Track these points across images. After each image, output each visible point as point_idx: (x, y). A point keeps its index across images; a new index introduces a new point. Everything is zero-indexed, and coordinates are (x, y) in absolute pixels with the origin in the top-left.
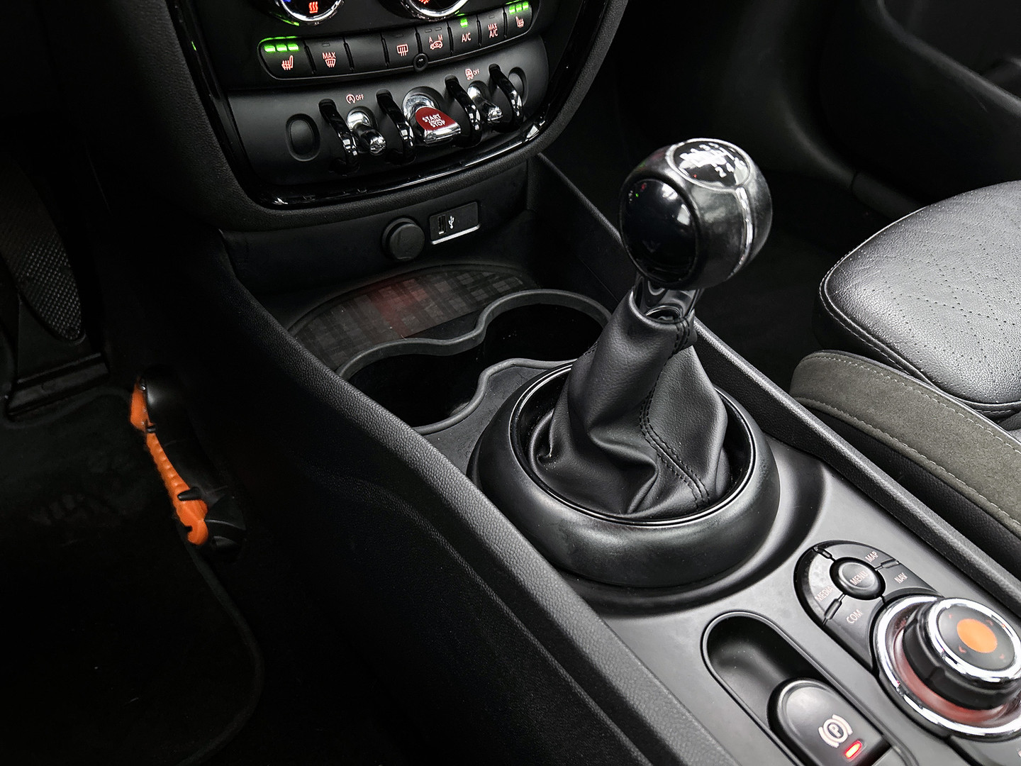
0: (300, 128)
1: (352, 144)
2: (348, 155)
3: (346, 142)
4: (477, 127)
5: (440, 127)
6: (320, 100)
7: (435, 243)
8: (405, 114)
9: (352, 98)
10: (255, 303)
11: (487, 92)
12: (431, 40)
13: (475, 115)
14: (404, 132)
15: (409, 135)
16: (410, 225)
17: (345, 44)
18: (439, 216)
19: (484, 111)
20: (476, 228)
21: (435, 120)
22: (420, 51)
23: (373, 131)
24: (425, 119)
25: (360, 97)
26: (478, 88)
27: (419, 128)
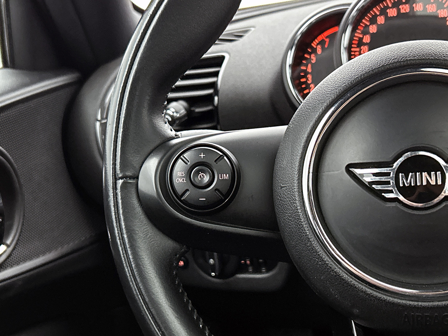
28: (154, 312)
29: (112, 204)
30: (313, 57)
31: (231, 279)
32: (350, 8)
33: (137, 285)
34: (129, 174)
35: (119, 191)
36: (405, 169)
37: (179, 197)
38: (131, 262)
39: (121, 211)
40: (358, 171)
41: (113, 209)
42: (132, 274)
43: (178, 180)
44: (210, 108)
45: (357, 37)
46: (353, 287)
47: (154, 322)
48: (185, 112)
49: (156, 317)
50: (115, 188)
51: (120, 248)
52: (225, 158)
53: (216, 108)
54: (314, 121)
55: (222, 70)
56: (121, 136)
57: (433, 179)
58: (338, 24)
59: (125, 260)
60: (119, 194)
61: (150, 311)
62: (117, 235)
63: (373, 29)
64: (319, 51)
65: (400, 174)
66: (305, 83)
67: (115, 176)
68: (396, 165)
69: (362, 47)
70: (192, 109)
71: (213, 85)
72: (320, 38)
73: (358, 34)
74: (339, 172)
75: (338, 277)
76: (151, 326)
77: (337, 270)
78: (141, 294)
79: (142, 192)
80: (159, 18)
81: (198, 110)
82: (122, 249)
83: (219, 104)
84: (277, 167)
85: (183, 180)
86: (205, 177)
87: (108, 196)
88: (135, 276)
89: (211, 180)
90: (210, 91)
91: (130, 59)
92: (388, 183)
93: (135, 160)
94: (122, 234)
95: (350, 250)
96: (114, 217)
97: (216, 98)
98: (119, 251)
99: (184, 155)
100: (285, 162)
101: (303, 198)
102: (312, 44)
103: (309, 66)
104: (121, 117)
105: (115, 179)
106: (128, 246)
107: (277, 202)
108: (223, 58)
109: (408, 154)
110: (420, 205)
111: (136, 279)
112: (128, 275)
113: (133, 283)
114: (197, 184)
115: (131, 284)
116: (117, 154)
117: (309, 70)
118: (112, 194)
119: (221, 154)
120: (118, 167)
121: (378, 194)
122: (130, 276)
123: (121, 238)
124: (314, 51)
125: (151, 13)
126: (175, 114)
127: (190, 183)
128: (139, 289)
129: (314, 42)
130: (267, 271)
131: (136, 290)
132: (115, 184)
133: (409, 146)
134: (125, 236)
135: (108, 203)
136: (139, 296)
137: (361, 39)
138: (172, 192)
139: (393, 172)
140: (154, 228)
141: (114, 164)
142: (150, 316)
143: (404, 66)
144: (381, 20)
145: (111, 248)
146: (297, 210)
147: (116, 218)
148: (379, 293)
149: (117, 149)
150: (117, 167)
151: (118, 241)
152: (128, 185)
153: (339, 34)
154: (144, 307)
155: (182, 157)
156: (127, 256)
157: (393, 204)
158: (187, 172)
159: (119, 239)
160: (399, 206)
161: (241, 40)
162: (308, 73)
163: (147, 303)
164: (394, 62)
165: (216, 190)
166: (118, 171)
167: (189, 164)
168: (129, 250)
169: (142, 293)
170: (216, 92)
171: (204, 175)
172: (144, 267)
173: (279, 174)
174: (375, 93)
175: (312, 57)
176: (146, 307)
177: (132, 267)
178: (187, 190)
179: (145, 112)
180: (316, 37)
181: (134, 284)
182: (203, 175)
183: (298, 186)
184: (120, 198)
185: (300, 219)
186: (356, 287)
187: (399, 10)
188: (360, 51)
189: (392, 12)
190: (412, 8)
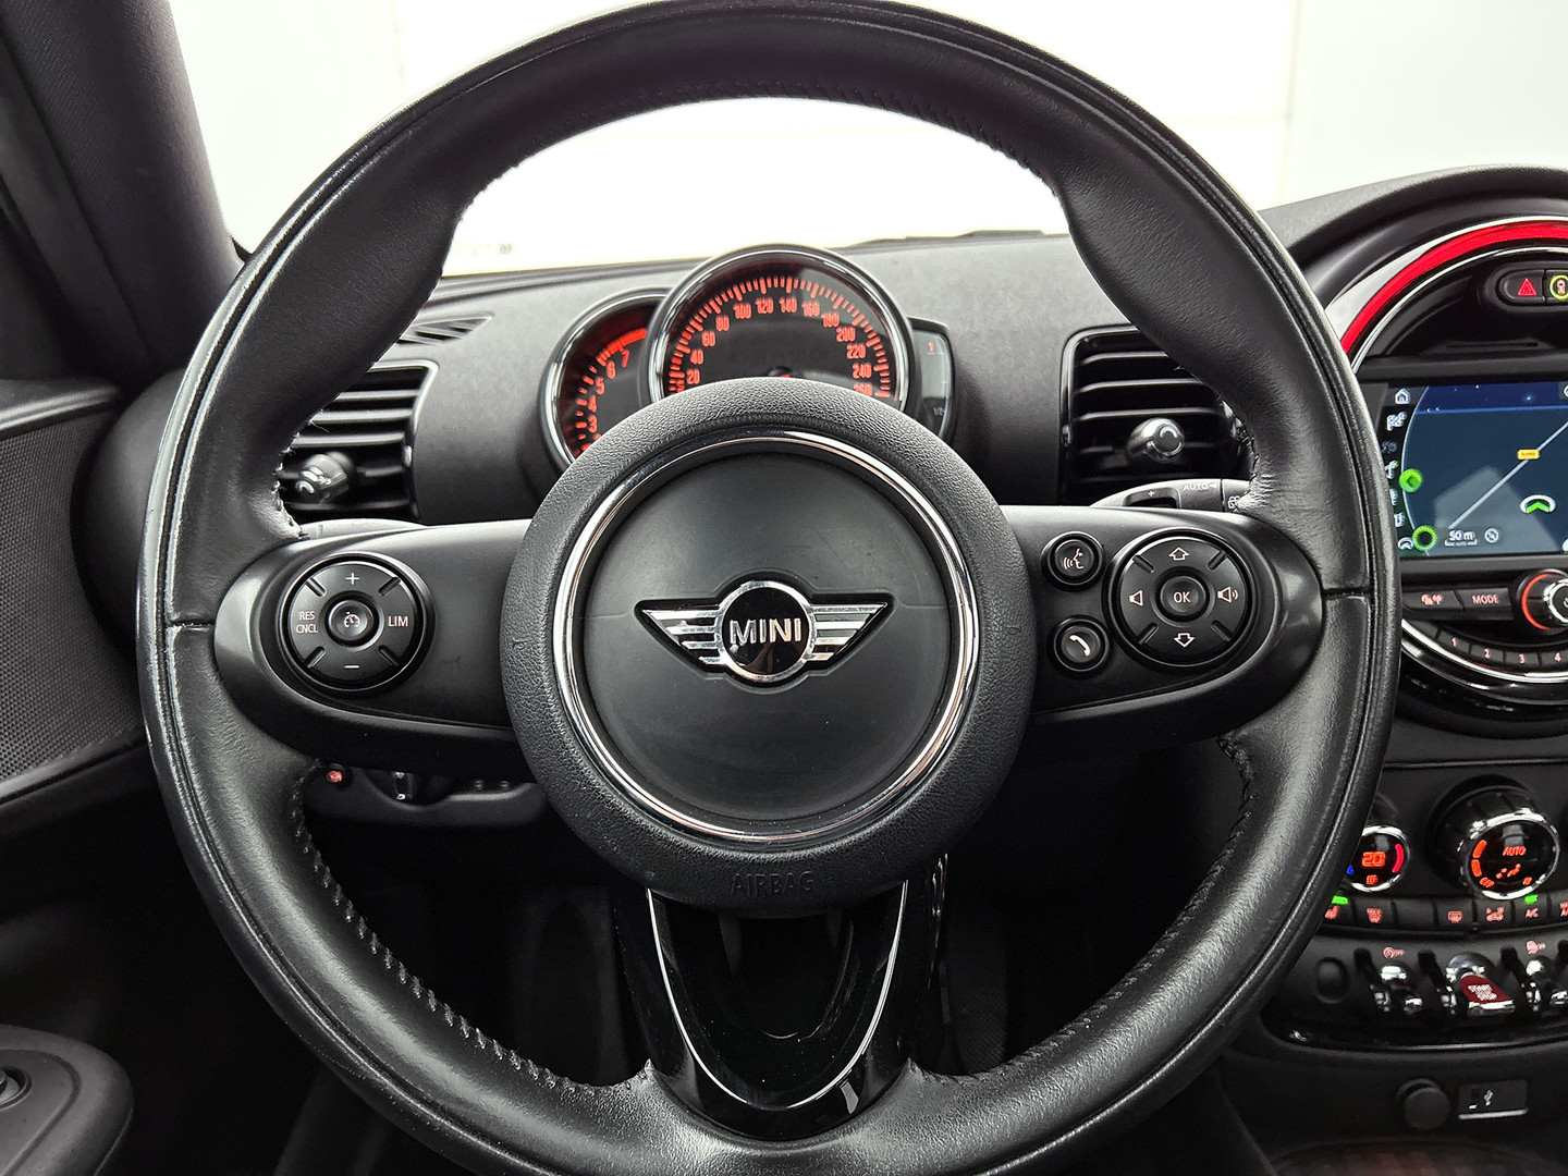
0: (1329, 970)
1: (1384, 999)
2: (1378, 1009)
3: (1379, 996)
4: (1536, 1008)
5: (1489, 1001)
6: (1356, 948)
7: (1463, 1117)
8: (1448, 976)
9: (1389, 952)
10: (1247, 1135)
11: (1553, 968)
12: (1488, 911)
13: (1534, 995)
14: (1446, 998)
15: (1450, 1002)
16: (1432, 1090)
17: (1393, 904)
18: (1474, 1086)
19: (1547, 992)
20: (1520, 1112)
21: (1484, 991)
22: (1475, 919)
23: (1408, 988)
24: (1472, 988)
25: (1401, 952)
26: (1543, 964)
27: (1464, 996)
28: (247, 897)
29: (155, 677)
30: (600, 382)
31: (440, 805)
32: (668, 296)
33: (211, 842)
34: (193, 614)
35: (170, 650)
36: (739, 612)
37: (303, 663)
38: (196, 797)
39: (175, 692)
40: (657, 616)
41: (157, 687)
42: (199, 820)
43: (300, 629)
44: (395, 469)
45: (679, 351)
46: (644, 831)
47: (246, 916)
48: (344, 477)
49: (251, 907)
50: (162, 644)
51: (174, 769)
52: (402, 583)
53: (409, 470)
54: (576, 519)
55: (423, 395)
56: (177, 535)
57: (788, 631)
58: (645, 325)
59: (184, 794)
60: (172, 656)
61: (239, 895)
62: (166, 741)
63: (709, 339)
64: (611, 372)
65: (732, 622)
66: (585, 431)
67: (163, 617)
68: (725, 604)
69: (689, 372)
70: (360, 470)
71: (403, 425)
72: (614, 347)
73: (682, 347)
74: (624, 615)
75: (617, 815)
76: (241, 924)
77: (616, 800)
78: (219, 861)
79: (222, 649)
80: (265, 298)
81: (370, 473)
82: (177, 771)
83: (415, 464)
84: (506, 606)
85: (311, 628)
86: (359, 622)
87: (147, 660)
88: (206, 825)
89: (370, 628)
90: (397, 436)
91: (200, 376)
92: (710, 637)
93: (208, 585)
94: (177, 740)
95: (642, 761)
96: (159, 704)
97: (409, 451)
98: (171, 774)
99: (315, 578)
100: (521, 596)
101: (554, 667)
102: (599, 360)
103: (593, 399)
104: (177, 495)
105: (163, 624)
106: (190, 764)
107: (505, 673)
108: (424, 371)
109: (746, 587)
110: (765, 678)
111: (209, 831)
112: (191, 823)
113: (201, 840)
114: (342, 637)
115: (197, 841)
116: (167, 572)
117: (593, 407)
118: (156, 657)
119: (394, 575)
120: (169, 599)
121: (691, 657)
122: (195, 824)
123: (175, 747)
124: (602, 371)
125: (247, 287)
126: (323, 480)
127: (326, 635)
128: (215, 851)
129: (603, 356)
130: (512, 788)
131: (207, 854)
132: (162, 636)
133: (748, 569)
134: (185, 743)
135: (147, 674)
136: (215, 866)
137: (687, 357)
138: (288, 653)
139: (720, 618)
140: (249, 724)
141: (161, 594)
142: (239, 904)
143: (741, 424)
144: (723, 324)
145: (155, 766)
146: (543, 688)
147: (163, 705)
148: (691, 839)
149: (168, 562)
150: (166, 599)
151: (169, 755)
152: (193, 637)
153: (646, 344)
154: (226, 886)
155: (309, 580)
156: (188, 784)
157: (719, 677)
158: (319, 611)
159: (172, 750)
160: (728, 679)
161: (464, 338)
162: (591, 412)
163: (231, 879)
164: (726, 417)
165: (381, 647)
166: (170, 609)
167: (324, 595)
168: (192, 771)
169: (220, 858)
170: (409, 440)
171: (356, 617)
172: (226, 807)
173: (510, 619)
174: (690, 470)
175: (598, 384)
176: (229, 886)
177: (199, 807)
178: (320, 649)
179: (233, 488)
180: (604, 346)
181: (204, 840)
182: (353, 618)
183: (546, 642)
184: (174, 663)
185: (549, 706)
186: (649, 831)
187: (754, 308)
188: (685, 379)
189: (743, 311)
190: (777, 306)
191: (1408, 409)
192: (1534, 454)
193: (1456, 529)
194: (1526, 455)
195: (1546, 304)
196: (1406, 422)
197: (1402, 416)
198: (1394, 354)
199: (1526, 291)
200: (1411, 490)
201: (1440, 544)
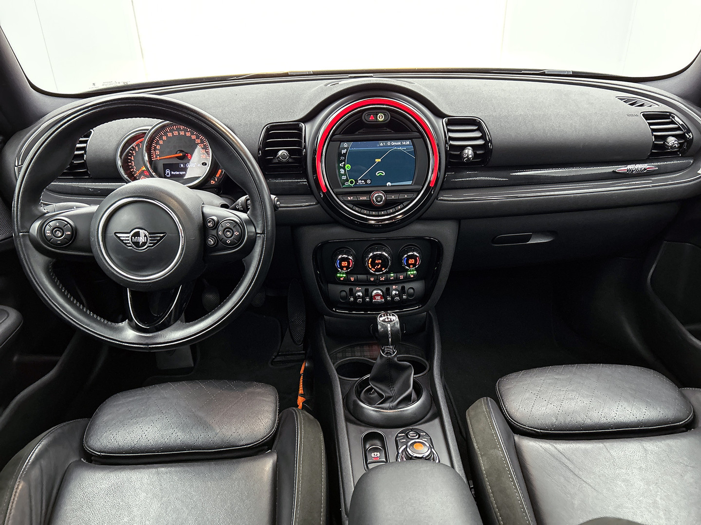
0: (343, 293)
6: (349, 287)
17: (357, 276)
22: (377, 280)
29: (19, 244)
34: (25, 231)
35: (21, 238)
45: (154, 145)
50: (19, 237)
56: (19, 215)
66: (131, 165)
69: (156, 151)
72: (137, 142)
92: (129, 240)
93: (27, 225)
99: (50, 224)
102: (133, 146)
105: (19, 233)
109: (136, 230)
110: (139, 249)
116: (18, 222)
117: (132, 159)
132: (19, 235)
133: (138, 226)
137: (155, 147)
139: (130, 236)
155: (48, 224)
165: (65, 238)
167: (52, 227)
178: (52, 238)
187: (173, 134)
188: (155, 153)
189: (170, 135)
190: (179, 133)
191: (347, 148)
192: (380, 160)
193: (359, 180)
194: (377, 160)
195: (377, 121)
196: (347, 152)
197: (346, 150)
198: (342, 134)
199: (371, 118)
200: (348, 169)
201: (356, 184)
